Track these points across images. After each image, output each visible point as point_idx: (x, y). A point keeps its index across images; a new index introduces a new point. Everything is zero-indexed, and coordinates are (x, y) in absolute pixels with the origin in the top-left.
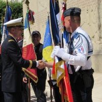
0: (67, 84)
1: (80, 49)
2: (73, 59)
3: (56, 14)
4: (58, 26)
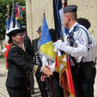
1: (81, 40)
2: (76, 51)
4: (60, 21)
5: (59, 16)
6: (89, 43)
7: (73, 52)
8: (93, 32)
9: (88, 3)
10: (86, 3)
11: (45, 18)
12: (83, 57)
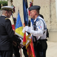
6: (44, 29)
7: (35, 33)
8: (47, 22)
11: (19, 13)
12: (41, 37)
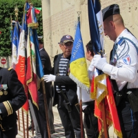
0: (112, 106)
3: (96, 13)
5: (97, 21)
9: (131, 4)
10: (128, 4)
